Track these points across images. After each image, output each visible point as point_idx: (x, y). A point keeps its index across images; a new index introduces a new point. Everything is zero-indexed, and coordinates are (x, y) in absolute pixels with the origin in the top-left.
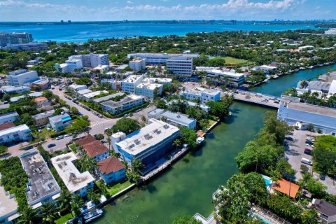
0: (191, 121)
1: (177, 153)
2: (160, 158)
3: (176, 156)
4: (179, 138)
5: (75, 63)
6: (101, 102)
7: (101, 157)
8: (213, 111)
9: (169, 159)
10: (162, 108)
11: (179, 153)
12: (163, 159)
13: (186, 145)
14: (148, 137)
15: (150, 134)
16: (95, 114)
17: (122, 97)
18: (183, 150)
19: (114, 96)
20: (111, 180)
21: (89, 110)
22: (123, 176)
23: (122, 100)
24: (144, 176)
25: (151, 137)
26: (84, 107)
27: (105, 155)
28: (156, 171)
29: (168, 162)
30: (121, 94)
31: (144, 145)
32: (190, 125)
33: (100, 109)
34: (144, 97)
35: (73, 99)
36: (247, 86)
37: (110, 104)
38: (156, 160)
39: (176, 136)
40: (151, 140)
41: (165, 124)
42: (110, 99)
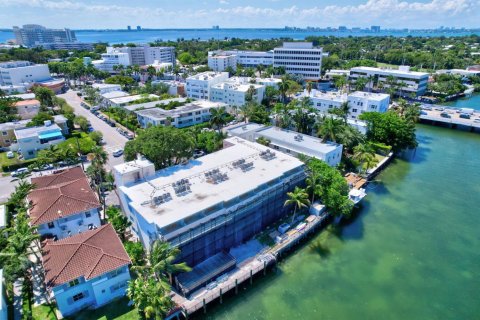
0: (329, 149)
1: (293, 227)
2: (246, 240)
3: (293, 236)
4: (303, 184)
5: (117, 57)
6: (137, 110)
7: (71, 224)
8: (380, 132)
9: (271, 243)
10: (259, 123)
11: (302, 228)
12: (254, 243)
13: (319, 207)
14: (216, 177)
15: (223, 171)
16: (121, 132)
17: (182, 104)
18: (313, 220)
19: (166, 102)
20: (80, 304)
21: (113, 125)
22: (118, 294)
23: (178, 108)
24: (188, 296)
25: (223, 178)
26: (106, 120)
27: (87, 221)
28: (227, 283)
29: (269, 255)
30: (181, 100)
31: (200, 198)
32: (329, 156)
33: (134, 123)
34: (224, 105)
35: (92, 107)
36: (432, 98)
37: (154, 113)
38: (235, 245)
39: (296, 180)
40: (222, 185)
41: (264, 148)
42: (157, 106)
